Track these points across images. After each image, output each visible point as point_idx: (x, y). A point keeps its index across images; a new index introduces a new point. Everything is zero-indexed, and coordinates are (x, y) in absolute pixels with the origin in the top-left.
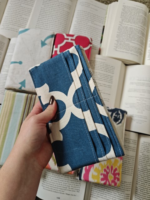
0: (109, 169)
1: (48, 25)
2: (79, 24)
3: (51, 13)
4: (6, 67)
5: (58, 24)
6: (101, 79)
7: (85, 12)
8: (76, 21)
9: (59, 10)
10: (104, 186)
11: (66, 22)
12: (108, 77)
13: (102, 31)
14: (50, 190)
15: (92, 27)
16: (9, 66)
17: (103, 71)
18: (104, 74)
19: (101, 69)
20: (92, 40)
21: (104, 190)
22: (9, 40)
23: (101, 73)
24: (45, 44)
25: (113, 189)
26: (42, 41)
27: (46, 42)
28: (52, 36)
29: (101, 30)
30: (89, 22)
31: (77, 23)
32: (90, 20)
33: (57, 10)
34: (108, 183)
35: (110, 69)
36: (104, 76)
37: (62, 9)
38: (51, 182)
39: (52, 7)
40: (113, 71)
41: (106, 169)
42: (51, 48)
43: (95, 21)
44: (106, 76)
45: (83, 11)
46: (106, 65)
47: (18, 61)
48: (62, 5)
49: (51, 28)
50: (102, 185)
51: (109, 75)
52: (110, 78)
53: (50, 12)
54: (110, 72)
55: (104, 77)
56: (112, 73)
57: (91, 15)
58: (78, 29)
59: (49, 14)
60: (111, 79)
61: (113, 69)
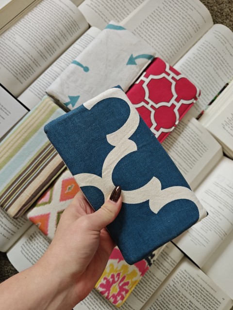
0: (119, 278)
1: (154, 37)
2: (196, 62)
3: (167, 23)
4: (64, 63)
5: (168, 44)
6: (181, 154)
7: (214, 49)
8: (194, 54)
9: (180, 25)
10: (100, 295)
11: (180, 47)
12: (191, 158)
13: (221, 89)
14: (29, 258)
15: (211, 75)
16: (69, 64)
17: (189, 145)
18: (188, 150)
19: (188, 141)
20: (200, 94)
21: (97, 300)
22: (88, 26)
23: (184, 147)
24: (134, 63)
25: (109, 305)
26: (132, 55)
27: (137, 61)
28: (150, 57)
29: (221, 87)
30: (211, 66)
31: (194, 58)
32: (215, 64)
33: (178, 22)
34: (106, 294)
35: (201, 147)
36: (186, 152)
37: (185, 26)
38: (35, 249)
39: (173, 15)
40: (202, 152)
41: (116, 275)
42: (138, 73)
43: (221, 69)
44: (189, 153)
45: (212, 45)
46: (198, 139)
47: (84, 65)
48: (189, 21)
49: (155, 45)
50: (98, 293)
51: (193, 155)
52: (192, 160)
53: (167, 20)
54: (198, 152)
55: (186, 154)
56: (200, 155)
57: (219, 58)
58: (190, 67)
59: (163, 21)
60: (194, 162)
61: (204, 151)
